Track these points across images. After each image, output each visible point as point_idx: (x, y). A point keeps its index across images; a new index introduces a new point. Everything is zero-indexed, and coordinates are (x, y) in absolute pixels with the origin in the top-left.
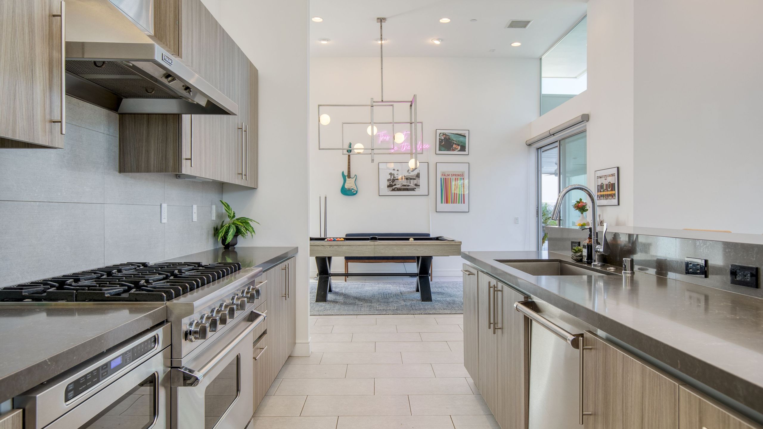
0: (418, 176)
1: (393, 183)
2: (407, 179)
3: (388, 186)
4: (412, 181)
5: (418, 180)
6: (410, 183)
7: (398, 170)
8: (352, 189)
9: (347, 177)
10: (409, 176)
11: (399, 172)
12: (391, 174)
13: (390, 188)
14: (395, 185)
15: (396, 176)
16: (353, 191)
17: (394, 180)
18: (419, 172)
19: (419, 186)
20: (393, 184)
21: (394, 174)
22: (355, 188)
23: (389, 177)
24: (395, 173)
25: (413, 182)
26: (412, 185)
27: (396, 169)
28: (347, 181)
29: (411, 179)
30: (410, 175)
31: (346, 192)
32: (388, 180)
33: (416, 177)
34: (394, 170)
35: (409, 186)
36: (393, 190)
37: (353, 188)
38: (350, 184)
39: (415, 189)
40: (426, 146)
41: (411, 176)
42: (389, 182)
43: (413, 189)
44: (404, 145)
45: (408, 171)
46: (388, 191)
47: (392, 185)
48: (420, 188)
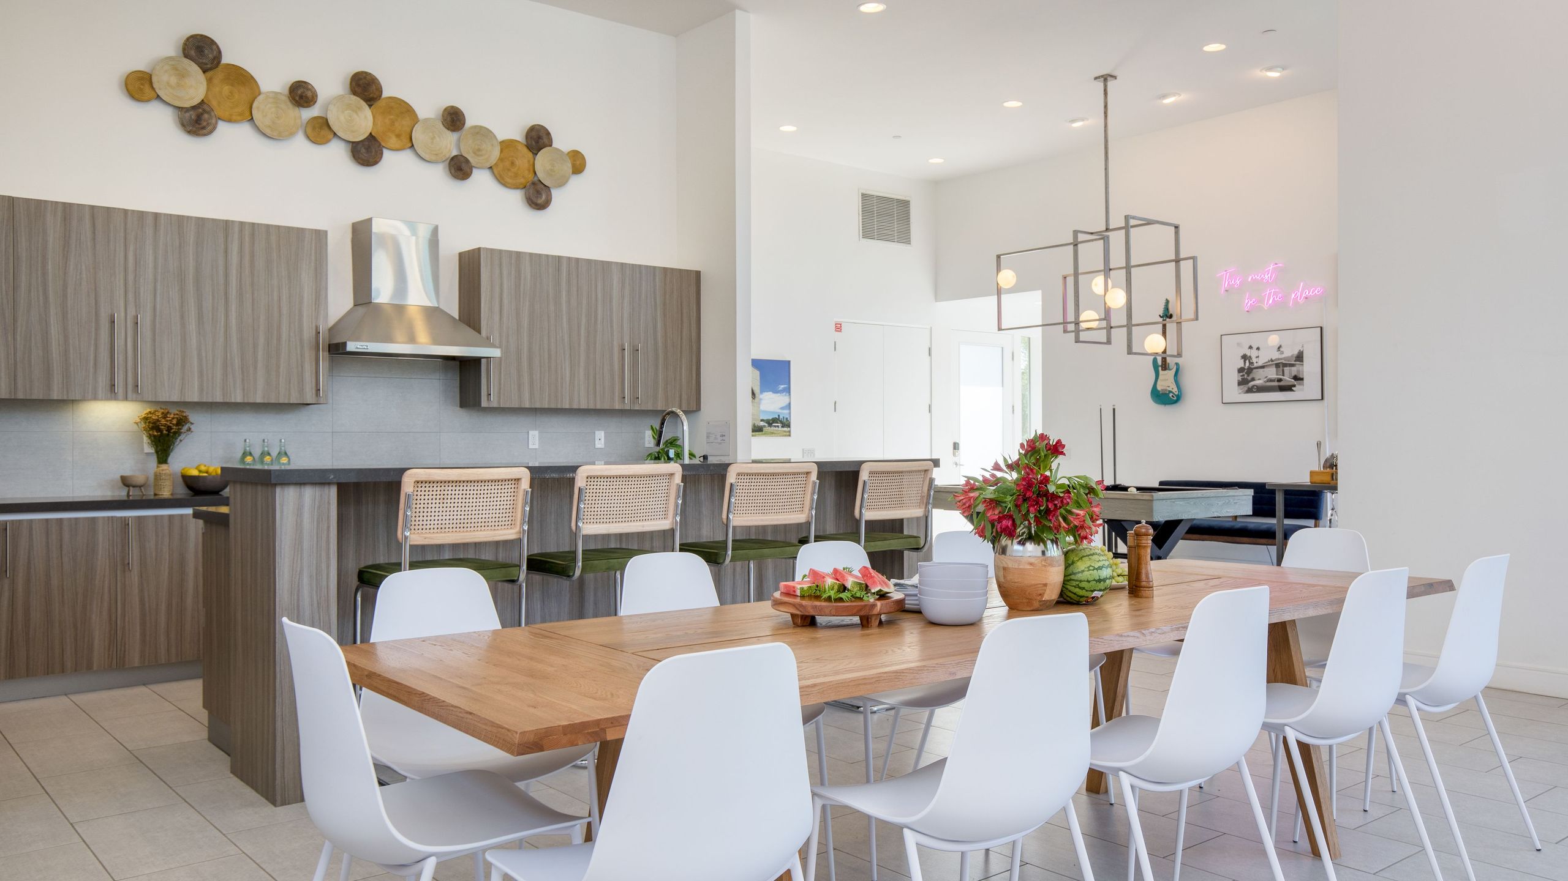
0: (1300, 357)
1: (1248, 376)
2: (1277, 366)
3: (1240, 383)
4: (1287, 369)
5: (1301, 368)
6: (1283, 375)
7: (1258, 349)
8: (1170, 392)
9: (1160, 368)
10: (1282, 359)
11: (1260, 353)
12: (1245, 357)
13: (1242, 386)
14: (1253, 379)
15: (1254, 360)
16: (1171, 395)
17: (1250, 370)
18: (1302, 350)
19: (1302, 379)
20: (1249, 378)
21: (1250, 357)
22: (1175, 390)
23: (1241, 364)
24: (1253, 354)
25: (1290, 372)
26: (1287, 379)
27: (1255, 347)
28: (1160, 377)
29: (1285, 365)
30: (1283, 356)
31: (1162, 398)
32: (1241, 370)
33: (1295, 361)
34: (1251, 347)
35: (1280, 380)
36: (1250, 391)
37: (1170, 389)
38: (1166, 381)
39: (1294, 386)
40: (1316, 291)
41: (1285, 359)
42: (1242, 374)
43: (1289, 388)
44: (1270, 294)
45: (1279, 348)
46: (1240, 393)
47: (1246, 377)
48: (1303, 385)
